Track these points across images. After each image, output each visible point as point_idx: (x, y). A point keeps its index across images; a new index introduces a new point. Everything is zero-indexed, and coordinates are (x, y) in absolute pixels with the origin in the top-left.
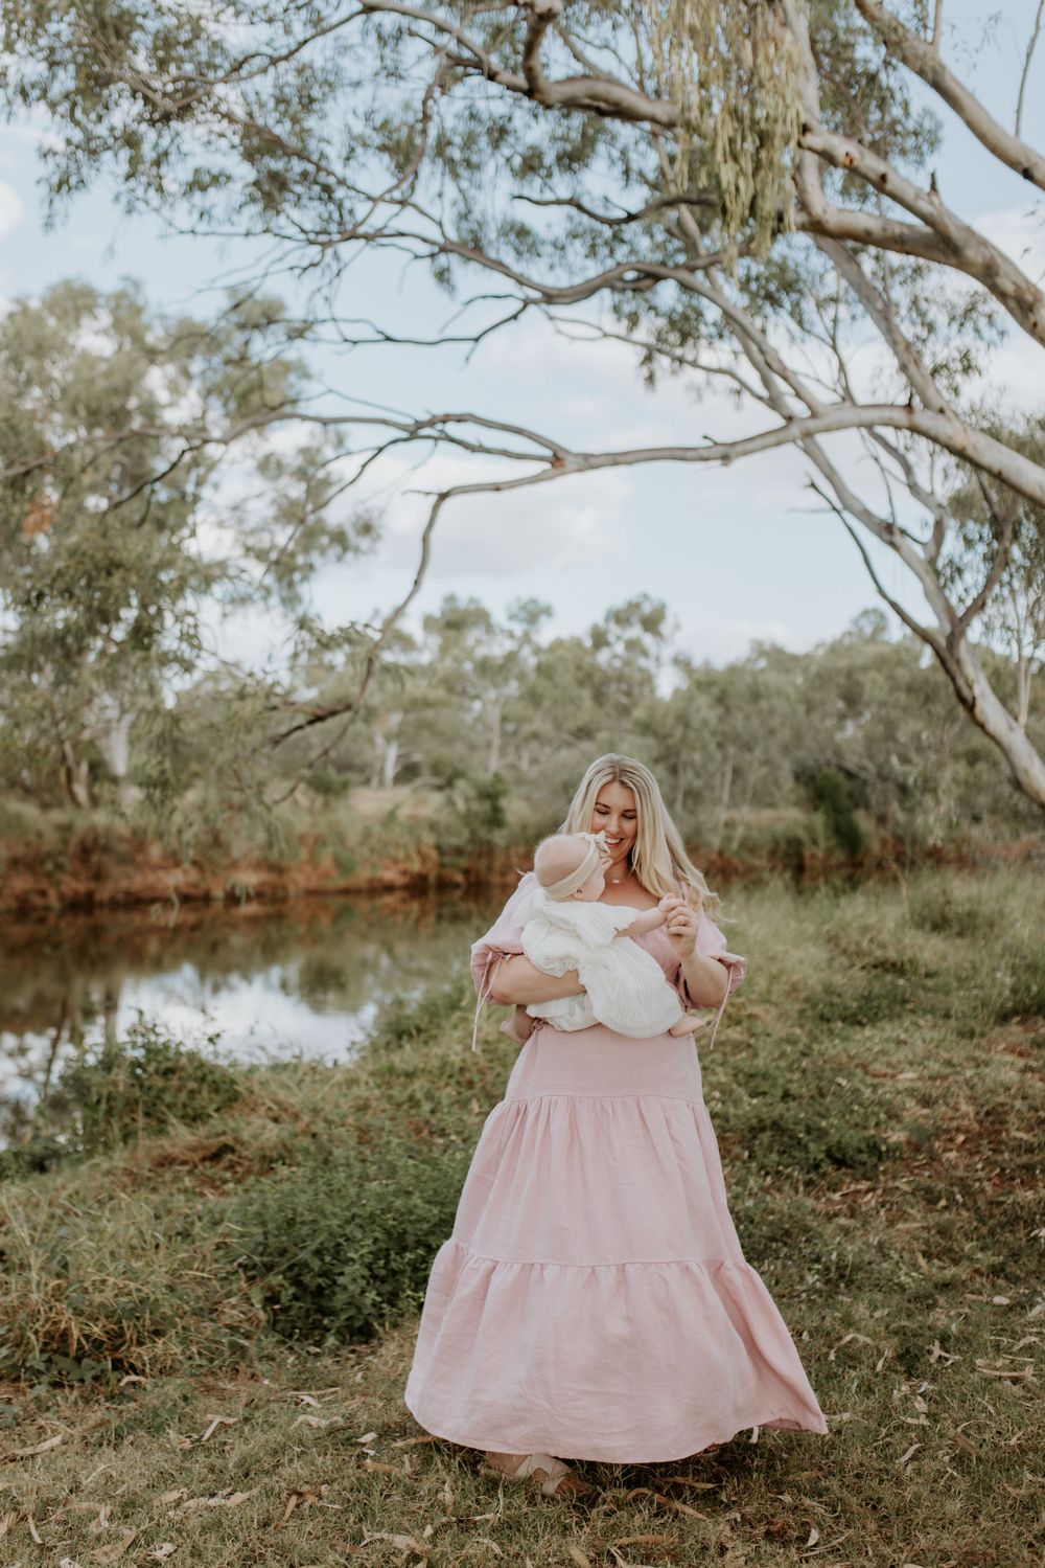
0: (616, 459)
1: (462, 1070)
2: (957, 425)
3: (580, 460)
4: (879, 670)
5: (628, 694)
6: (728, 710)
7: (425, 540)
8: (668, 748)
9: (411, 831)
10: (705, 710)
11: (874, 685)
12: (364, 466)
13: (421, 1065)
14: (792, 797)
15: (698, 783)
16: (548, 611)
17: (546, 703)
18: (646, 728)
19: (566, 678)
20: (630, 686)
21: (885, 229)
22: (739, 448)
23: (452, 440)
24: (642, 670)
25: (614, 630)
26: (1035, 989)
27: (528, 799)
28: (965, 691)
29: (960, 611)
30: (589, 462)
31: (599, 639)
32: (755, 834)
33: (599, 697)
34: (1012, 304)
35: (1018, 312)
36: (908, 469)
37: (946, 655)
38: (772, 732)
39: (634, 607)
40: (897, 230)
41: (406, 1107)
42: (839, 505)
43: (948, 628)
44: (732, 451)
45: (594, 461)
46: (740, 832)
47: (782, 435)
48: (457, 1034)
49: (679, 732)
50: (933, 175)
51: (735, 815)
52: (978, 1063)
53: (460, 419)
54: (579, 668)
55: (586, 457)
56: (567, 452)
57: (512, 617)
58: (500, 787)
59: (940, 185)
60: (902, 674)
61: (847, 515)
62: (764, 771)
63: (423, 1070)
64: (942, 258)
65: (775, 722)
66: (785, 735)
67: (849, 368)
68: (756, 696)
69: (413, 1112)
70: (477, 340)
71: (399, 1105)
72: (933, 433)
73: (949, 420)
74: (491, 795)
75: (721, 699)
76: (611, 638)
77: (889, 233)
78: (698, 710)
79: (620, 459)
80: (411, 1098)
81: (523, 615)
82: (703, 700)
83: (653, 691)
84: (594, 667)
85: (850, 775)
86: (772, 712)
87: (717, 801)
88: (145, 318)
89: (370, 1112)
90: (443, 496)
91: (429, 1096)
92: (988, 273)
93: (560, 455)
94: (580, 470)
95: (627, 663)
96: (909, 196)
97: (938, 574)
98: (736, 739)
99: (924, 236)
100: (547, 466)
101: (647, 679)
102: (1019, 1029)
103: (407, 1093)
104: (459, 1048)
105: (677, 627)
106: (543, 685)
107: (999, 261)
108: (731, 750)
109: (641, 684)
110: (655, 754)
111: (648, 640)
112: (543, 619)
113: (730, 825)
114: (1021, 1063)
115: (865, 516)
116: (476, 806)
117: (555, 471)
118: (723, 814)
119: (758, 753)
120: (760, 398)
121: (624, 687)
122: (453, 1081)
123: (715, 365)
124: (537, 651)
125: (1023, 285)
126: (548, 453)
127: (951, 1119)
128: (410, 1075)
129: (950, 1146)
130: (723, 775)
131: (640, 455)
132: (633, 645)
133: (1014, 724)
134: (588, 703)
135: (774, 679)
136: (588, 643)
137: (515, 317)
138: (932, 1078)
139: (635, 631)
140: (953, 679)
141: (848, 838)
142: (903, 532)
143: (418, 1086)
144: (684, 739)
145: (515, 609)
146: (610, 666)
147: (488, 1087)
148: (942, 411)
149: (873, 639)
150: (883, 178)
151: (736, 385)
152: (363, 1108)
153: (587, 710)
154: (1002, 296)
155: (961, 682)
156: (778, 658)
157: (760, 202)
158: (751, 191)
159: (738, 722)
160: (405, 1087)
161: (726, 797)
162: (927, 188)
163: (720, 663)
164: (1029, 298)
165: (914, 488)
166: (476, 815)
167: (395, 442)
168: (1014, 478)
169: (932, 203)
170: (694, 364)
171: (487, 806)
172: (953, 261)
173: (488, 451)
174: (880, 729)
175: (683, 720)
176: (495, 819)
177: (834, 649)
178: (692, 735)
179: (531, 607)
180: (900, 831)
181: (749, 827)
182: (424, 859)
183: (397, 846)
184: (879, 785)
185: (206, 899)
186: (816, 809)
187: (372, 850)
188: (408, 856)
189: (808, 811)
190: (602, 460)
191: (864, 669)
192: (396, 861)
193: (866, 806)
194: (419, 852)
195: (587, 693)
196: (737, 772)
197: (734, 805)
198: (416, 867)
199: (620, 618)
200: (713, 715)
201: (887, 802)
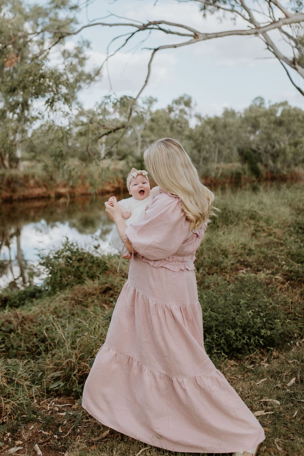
0: (217, 35)
3: (204, 36)
4: (265, 116)
5: (181, 127)
6: (216, 131)
7: (149, 66)
8: (197, 144)
9: (114, 173)
10: (209, 131)
11: (263, 121)
12: (127, 40)
14: (238, 159)
15: (208, 155)
16: (156, 100)
17: (156, 131)
18: (190, 137)
19: (162, 122)
20: (181, 124)
23: (160, 29)
24: (185, 119)
25: (175, 106)
30: (207, 37)
31: (171, 110)
32: (226, 171)
33: (172, 129)
38: (231, 138)
39: (182, 98)
44: (259, 31)
45: (209, 36)
46: (221, 171)
49: (201, 138)
51: (219, 165)
54: (166, 119)
55: (206, 34)
56: (200, 33)
57: (144, 103)
60: (272, 118)
62: (229, 150)
65: (232, 134)
66: (235, 138)
68: (225, 126)
74: (140, 161)
75: (214, 128)
76: (174, 109)
79: (219, 35)
81: (147, 102)
82: (208, 128)
83: (188, 126)
84: (170, 118)
85: (254, 151)
86: (231, 131)
87: (213, 161)
88: (23, 6)
90: (156, 50)
93: (197, 34)
94: (204, 40)
95: (180, 117)
98: (219, 140)
100: (192, 38)
101: (187, 122)
106: (154, 125)
108: (218, 144)
109: (185, 124)
110: (193, 146)
111: (187, 109)
112: (154, 103)
113: (218, 169)
115: (285, 59)
116: (136, 165)
117: (195, 40)
118: (215, 166)
119: (226, 144)
120: (247, 20)
121: (179, 125)
124: (151, 114)
126: (192, 33)
130: (215, 152)
131: (226, 33)
132: (182, 111)
135: (230, 120)
136: (167, 111)
139: (182, 106)
141: (255, 172)
144: (202, 141)
145: (145, 100)
146: (175, 117)
149: (260, 107)
156: (229, 113)
159: (220, 135)
161: (216, 160)
163: (211, 115)
167: (138, 31)
170: (224, 9)
171: (140, 164)
173: (172, 33)
174: (264, 136)
175: (202, 134)
177: (251, 109)
178: (205, 139)
179: (150, 99)
180: (272, 169)
181: (223, 169)
182: (119, 182)
183: (110, 178)
184: (265, 155)
185: (49, 197)
186: (245, 163)
187: (102, 180)
188: (114, 182)
189: (242, 164)
190: (212, 35)
191: (260, 116)
192: (110, 183)
193: (261, 161)
194: (117, 180)
195: (168, 127)
196: (220, 152)
197: (219, 162)
198: (116, 185)
199: (177, 102)
200: (212, 133)
201: (267, 160)
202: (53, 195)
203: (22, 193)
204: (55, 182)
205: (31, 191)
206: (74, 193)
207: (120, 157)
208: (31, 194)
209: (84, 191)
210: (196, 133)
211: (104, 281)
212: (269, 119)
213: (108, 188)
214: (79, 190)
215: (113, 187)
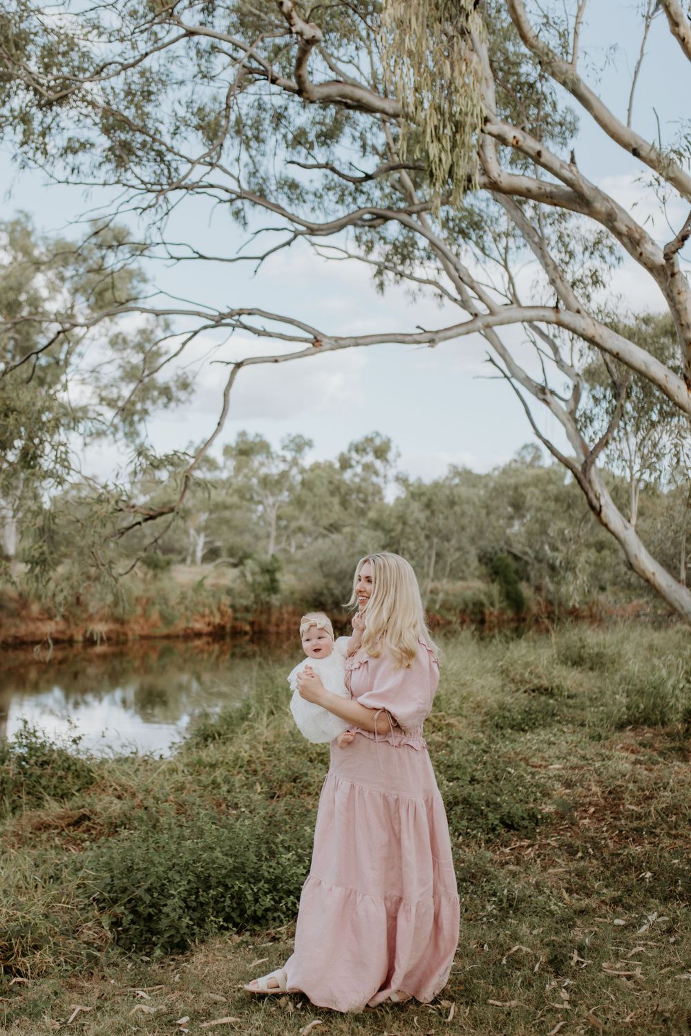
0: (357, 341)
1: (249, 762)
2: (589, 321)
3: (333, 341)
4: (536, 486)
5: (365, 501)
6: (433, 512)
7: (226, 395)
8: (392, 538)
9: (214, 594)
10: (417, 512)
11: (533, 497)
12: (184, 344)
13: (221, 759)
14: (477, 573)
16: (309, 444)
17: (308, 507)
18: (377, 525)
19: (322, 490)
20: (366, 496)
21: (540, 188)
22: (441, 335)
23: (245, 327)
24: (373, 484)
25: (354, 456)
26: (642, 706)
27: (295, 573)
28: (595, 502)
29: (591, 447)
30: (339, 343)
31: (345, 464)
32: (451, 598)
33: (344, 503)
34: (626, 240)
35: (629, 245)
36: (556, 350)
37: (582, 477)
38: (463, 528)
39: (369, 440)
40: (548, 189)
41: (210, 788)
42: (509, 374)
43: (583, 458)
44: (436, 337)
45: (342, 342)
46: (441, 596)
47: (471, 327)
48: (246, 737)
49: (399, 527)
50: (572, 153)
51: (438, 585)
52: (604, 758)
53: (250, 313)
54: (331, 482)
55: (337, 339)
56: (324, 336)
57: (285, 447)
58: (276, 565)
59: (577, 159)
60: (552, 489)
61: (513, 380)
62: (458, 554)
63: (222, 762)
64: (578, 209)
65: (466, 521)
66: (472, 530)
67: (516, 281)
68: (452, 503)
69: (215, 792)
70: (262, 258)
71: (205, 787)
72: (572, 326)
73: (583, 318)
74: (270, 570)
75: (428, 505)
76: (353, 463)
77: (543, 191)
78: (412, 512)
79: (360, 341)
80: (214, 782)
81: (292, 446)
82: (416, 506)
83: (381, 499)
84: (342, 482)
85: (516, 558)
86: (463, 514)
87: (425, 575)
88: (33, 239)
89: (185, 792)
90: (239, 365)
91: (227, 781)
92: (609, 219)
93: (320, 337)
94: (332, 349)
95: (363, 480)
96: (556, 166)
97: (576, 421)
98: (438, 533)
99: (566, 193)
100: (311, 345)
101: (378, 491)
102: (632, 734)
103: (211, 778)
104: (247, 747)
105: (399, 455)
106: (306, 494)
107: (617, 211)
108: (435, 540)
109: (373, 494)
110: (382, 543)
111: (378, 464)
112: (307, 449)
113: (433, 591)
114: (633, 757)
115: (527, 381)
116: (260, 578)
117: (314, 349)
118: (428, 584)
119: (453, 542)
120: (455, 300)
121: (362, 496)
122: (243, 770)
123: (425, 277)
124: (302, 471)
125: (634, 228)
126: (310, 336)
127: (585, 796)
128: (213, 766)
129: (585, 815)
130: (430, 557)
131: (374, 339)
132: (368, 467)
133: (628, 524)
134: (337, 507)
135: (464, 491)
136: (337, 465)
137: (288, 243)
138: (572, 768)
139: (369, 458)
140: (586, 494)
141: (515, 601)
142: (552, 392)
143: (219, 774)
144: (403, 532)
145: (287, 442)
146: (352, 481)
147: (267, 775)
148: (578, 312)
149: (531, 465)
150: (539, 154)
151: (439, 292)
152: (180, 789)
153: (336, 512)
154: (619, 234)
155: (591, 495)
156: (467, 476)
157: (455, 169)
158: (450, 162)
159: (440, 521)
160: (209, 774)
161: (430, 573)
162: (568, 161)
163: (428, 480)
164: (637, 236)
165: (559, 362)
166: (259, 584)
167: (205, 327)
168: (627, 357)
169: (571, 171)
170: (411, 277)
171: (267, 578)
172: (586, 210)
173: (270, 335)
174: (537, 526)
175: (402, 519)
176: (273, 588)
177: (505, 471)
178: (408, 530)
179: (298, 440)
180: (550, 597)
181: (447, 594)
182: (223, 614)
183: (204, 606)
184: (537, 565)
185: (71, 642)
186: (493, 581)
187: (187, 608)
188: (212, 612)
189: (487, 583)
190: (347, 342)
191: (526, 485)
192: (203, 616)
193: (528, 580)
194: (219, 609)
195: (336, 500)
196: (439, 555)
197: (437, 578)
198: (217, 620)
199: (359, 449)
200: (422, 516)
201: (541, 577)
202: (79, 637)
203: (13, 631)
204: (86, 611)
205: (32, 627)
206: (125, 634)
207: (232, 560)
208: (33, 634)
209: (146, 632)
210: (390, 515)
211: (80, 804)
212: (545, 491)
213: (199, 626)
214: (136, 628)
215: (209, 624)
